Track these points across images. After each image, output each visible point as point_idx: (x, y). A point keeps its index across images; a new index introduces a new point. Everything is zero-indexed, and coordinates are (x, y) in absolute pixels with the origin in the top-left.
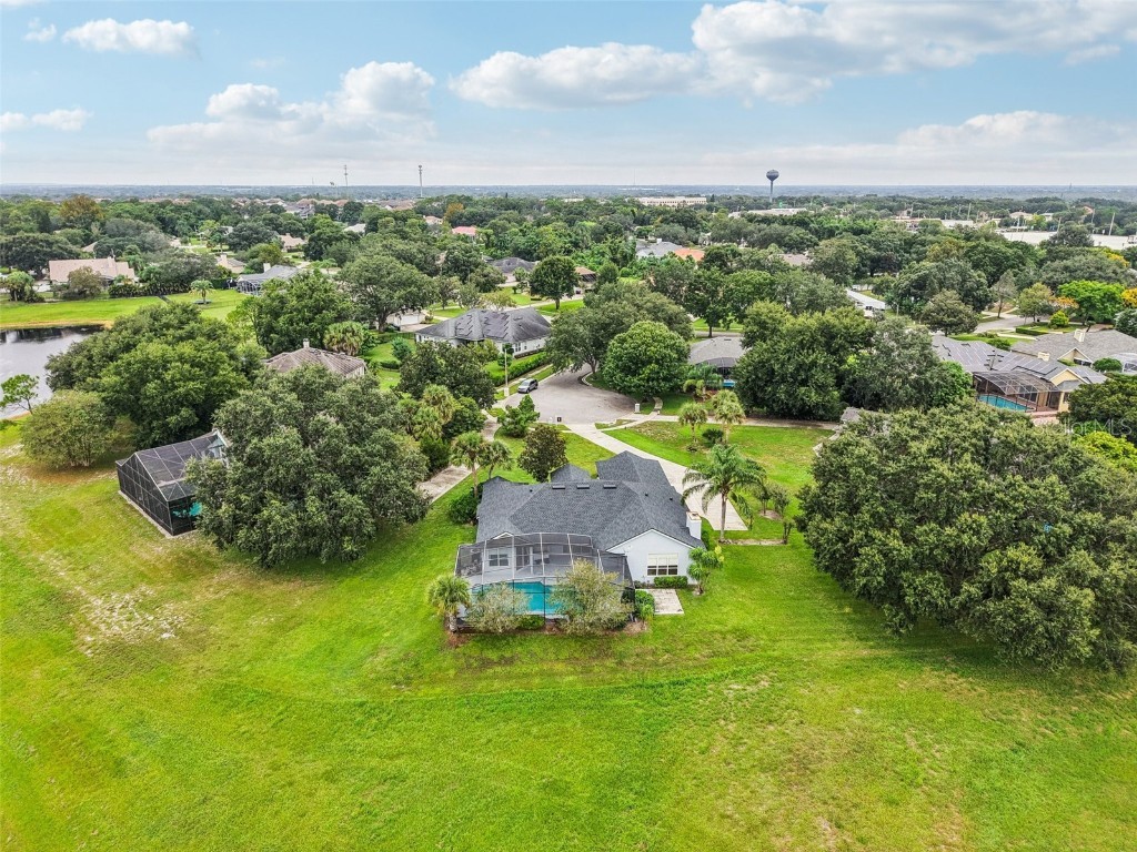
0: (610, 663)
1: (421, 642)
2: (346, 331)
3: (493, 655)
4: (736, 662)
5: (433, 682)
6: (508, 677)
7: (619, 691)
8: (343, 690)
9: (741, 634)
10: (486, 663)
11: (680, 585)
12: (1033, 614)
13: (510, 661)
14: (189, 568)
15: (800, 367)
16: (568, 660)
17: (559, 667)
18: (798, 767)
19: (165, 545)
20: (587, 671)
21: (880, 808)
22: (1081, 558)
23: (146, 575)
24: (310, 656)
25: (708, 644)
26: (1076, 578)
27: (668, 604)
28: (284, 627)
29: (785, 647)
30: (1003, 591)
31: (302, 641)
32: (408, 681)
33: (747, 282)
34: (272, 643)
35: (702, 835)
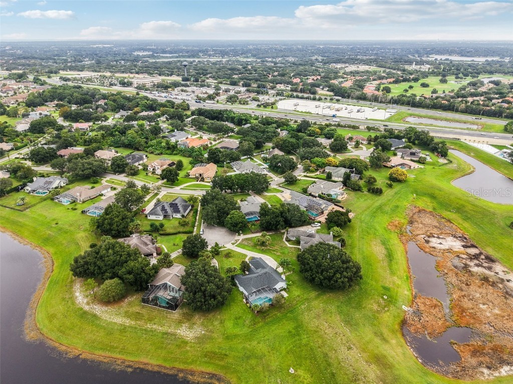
0: (283, 309)
1: (252, 317)
2: (137, 225)
3: (265, 315)
4: (300, 302)
5: (259, 322)
6: (270, 317)
7: (287, 313)
8: (246, 330)
9: (299, 296)
10: (265, 316)
11: (284, 289)
12: (341, 284)
13: (268, 315)
14: (188, 317)
15: (277, 221)
16: (277, 311)
17: (276, 313)
18: (318, 316)
19: (176, 314)
20: (280, 312)
21: (330, 318)
22: (345, 273)
23: (180, 322)
24: (234, 326)
25: (295, 300)
26: (345, 277)
27: (285, 294)
28: (222, 322)
29: (306, 296)
30: (337, 281)
31: (229, 324)
32: (255, 324)
33: (242, 179)
34: (224, 326)
35: (312, 330)
